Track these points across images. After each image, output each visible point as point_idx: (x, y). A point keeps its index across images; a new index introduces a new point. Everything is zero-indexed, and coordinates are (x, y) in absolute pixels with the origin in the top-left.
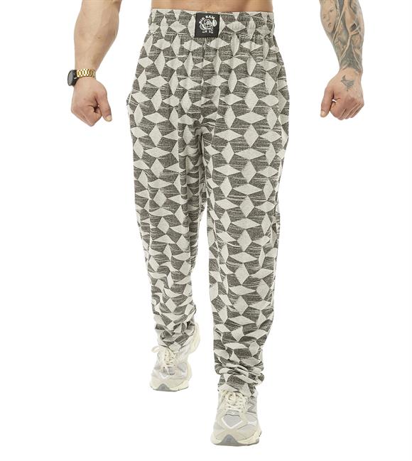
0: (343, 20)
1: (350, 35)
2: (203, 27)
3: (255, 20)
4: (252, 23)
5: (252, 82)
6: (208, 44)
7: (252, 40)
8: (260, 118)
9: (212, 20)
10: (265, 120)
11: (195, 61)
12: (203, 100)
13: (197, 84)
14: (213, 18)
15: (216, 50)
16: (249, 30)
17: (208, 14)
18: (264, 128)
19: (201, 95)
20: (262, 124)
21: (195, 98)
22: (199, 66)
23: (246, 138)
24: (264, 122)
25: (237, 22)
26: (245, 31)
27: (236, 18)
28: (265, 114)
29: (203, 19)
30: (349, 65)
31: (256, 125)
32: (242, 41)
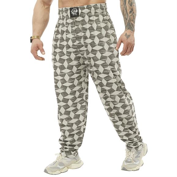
0: (126, 9)
1: (129, 16)
2: (73, 13)
3: (94, 7)
4: (93, 9)
5: (96, 33)
6: (76, 20)
7: (94, 15)
8: (101, 47)
9: (76, 10)
10: (103, 48)
11: (72, 27)
12: (77, 42)
13: (74, 36)
14: (76, 9)
15: (79, 22)
16: (92, 12)
17: (74, 8)
18: (103, 51)
19: (76, 40)
20: (102, 50)
21: (74, 41)
22: (74, 28)
23: (97, 56)
24: (103, 49)
25: (86, 9)
26: (90, 12)
27: (85, 8)
28: (103, 46)
29: (72, 10)
30: (128, 29)
31: (100, 51)
32: (90, 17)
